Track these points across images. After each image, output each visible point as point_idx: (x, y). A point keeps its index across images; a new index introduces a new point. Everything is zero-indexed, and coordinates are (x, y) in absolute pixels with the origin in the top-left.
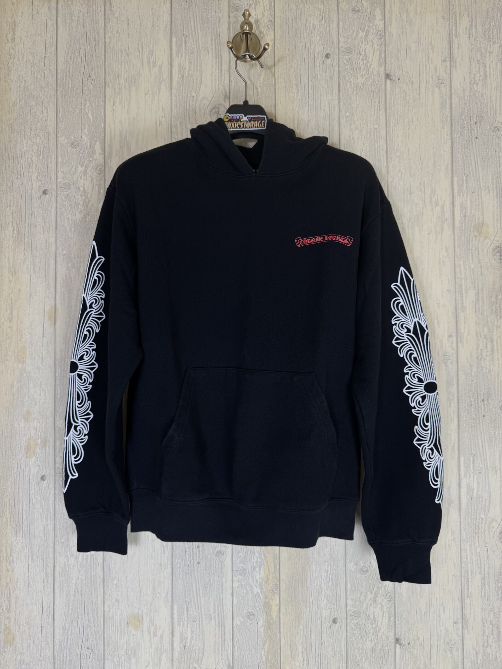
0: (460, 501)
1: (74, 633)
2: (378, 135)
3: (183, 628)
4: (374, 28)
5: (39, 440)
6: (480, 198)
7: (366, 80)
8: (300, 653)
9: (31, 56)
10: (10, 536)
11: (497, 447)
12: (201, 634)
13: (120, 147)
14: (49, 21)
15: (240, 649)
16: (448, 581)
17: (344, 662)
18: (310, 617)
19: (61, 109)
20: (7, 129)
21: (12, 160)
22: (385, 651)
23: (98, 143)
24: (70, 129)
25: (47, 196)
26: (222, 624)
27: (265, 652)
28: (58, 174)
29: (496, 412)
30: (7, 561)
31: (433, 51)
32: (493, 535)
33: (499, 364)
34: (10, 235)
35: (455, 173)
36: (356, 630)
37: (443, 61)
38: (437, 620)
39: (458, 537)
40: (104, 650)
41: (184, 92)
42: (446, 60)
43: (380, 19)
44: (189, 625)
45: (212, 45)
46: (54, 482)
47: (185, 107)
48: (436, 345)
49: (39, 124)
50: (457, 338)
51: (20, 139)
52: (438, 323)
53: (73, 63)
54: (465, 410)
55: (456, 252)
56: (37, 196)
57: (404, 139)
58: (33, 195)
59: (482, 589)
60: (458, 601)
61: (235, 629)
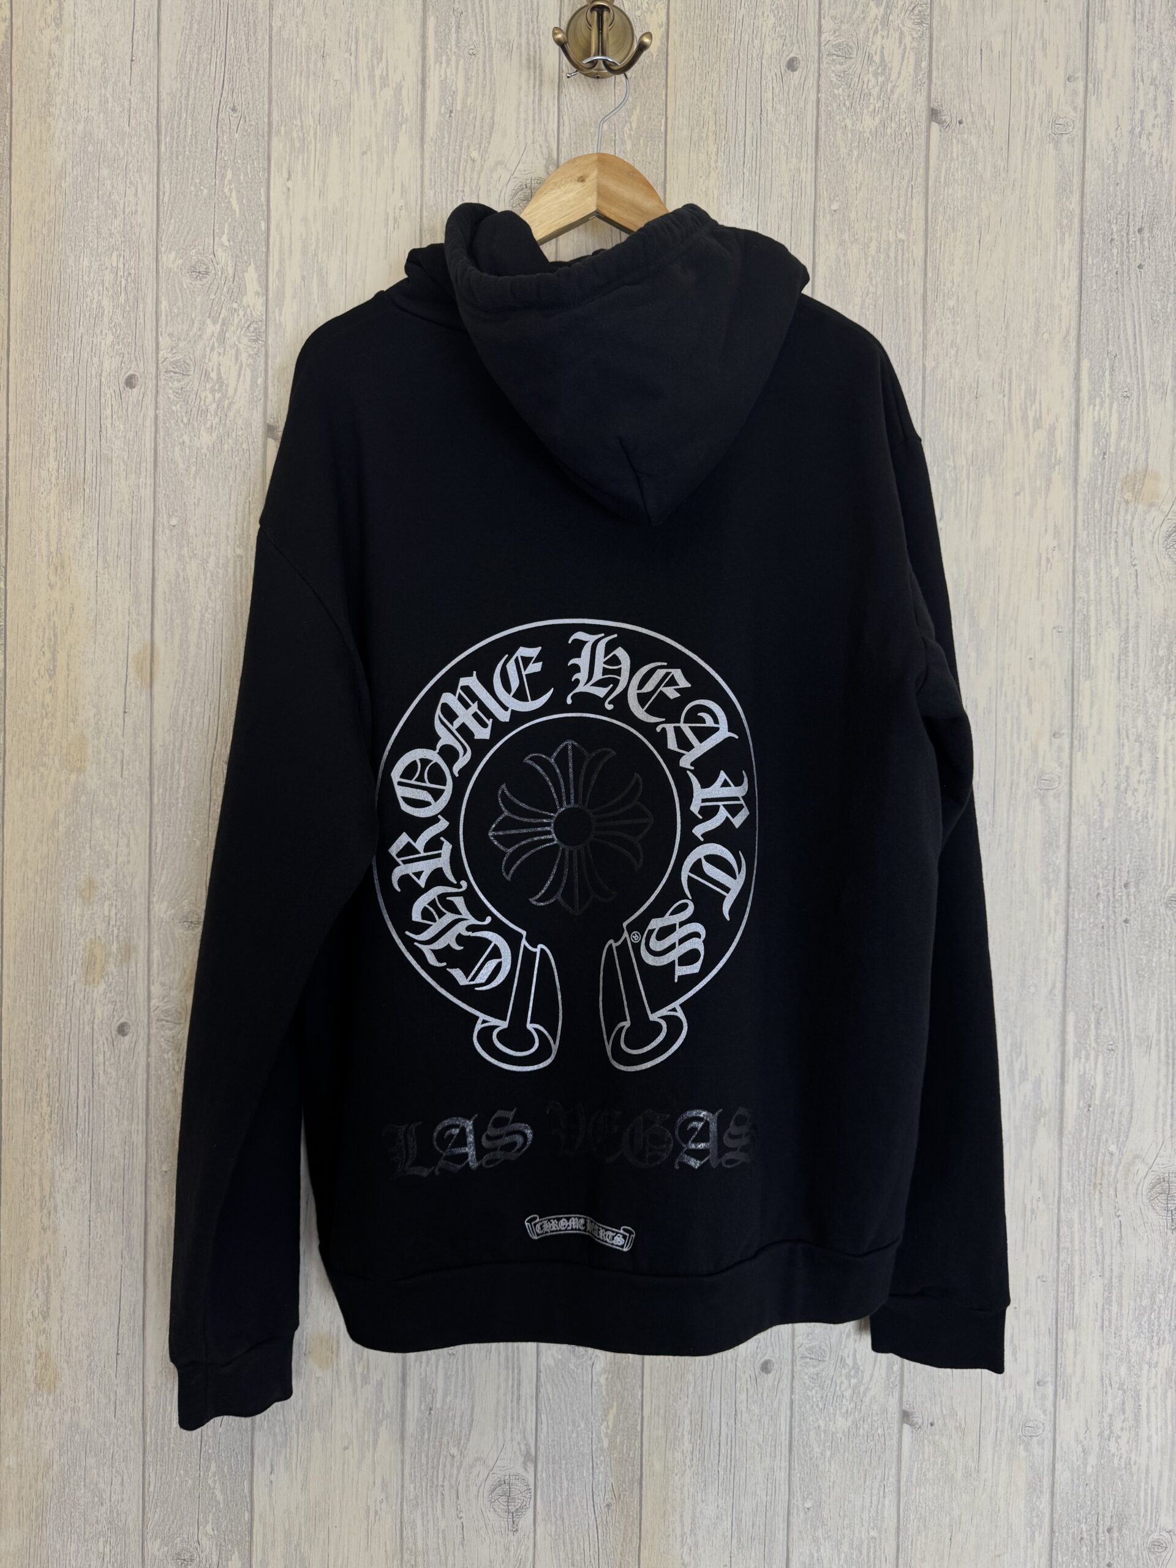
0: (1062, 1112)
2: (906, 255)
3: (428, 1370)
5: (114, 947)
6: (1141, 412)
7: (883, 123)
8: (686, 1433)
9: (101, 59)
10: (50, 1153)
11: (1153, 994)
12: (467, 1383)
13: (303, 278)
15: (552, 1419)
16: (1027, 1291)
17: (783, 1459)
19: (167, 186)
20: (45, 231)
21: (57, 305)
22: (877, 1438)
23: (252, 268)
24: (188, 233)
25: (135, 390)
26: (513, 1364)
27: (608, 1428)
28: (160, 339)
29: (1154, 912)
30: (42, 1209)
31: (1045, 55)
32: (1135, 1191)
33: (1167, 801)
34: (50, 480)
35: (1085, 350)
36: (813, 1388)
37: (1068, 79)
39: (1054, 1193)
41: (451, 148)
42: (1077, 75)
44: (441, 1362)
45: (520, 35)
46: (146, 1040)
47: (455, 184)
48: (1021, 754)
49: (116, 222)
50: (1072, 738)
51: (73, 258)
52: (1029, 704)
53: (196, 76)
54: (1084, 905)
55: (1079, 539)
56: (112, 390)
57: (966, 268)
58: (103, 387)
59: (1103, 1310)
60: (1047, 1336)
61: (542, 1375)
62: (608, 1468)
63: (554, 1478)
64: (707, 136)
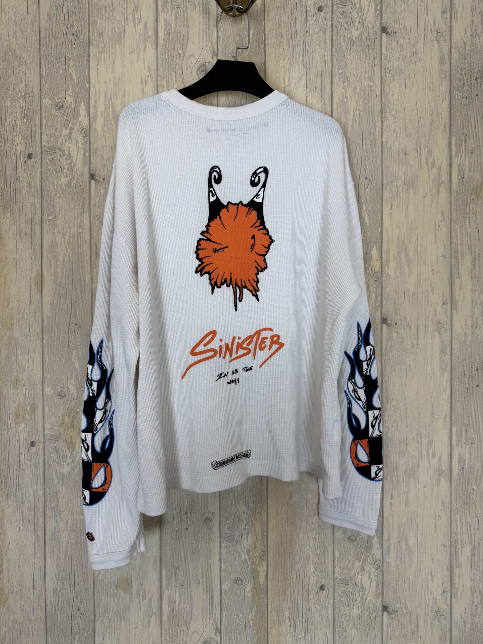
0: (451, 471)
1: (65, 595)
2: (373, 92)
3: (172, 592)
5: (28, 407)
6: (479, 159)
7: (361, 33)
8: (287, 618)
9: (13, 14)
12: (189, 598)
13: (105, 109)
15: (228, 613)
16: (437, 551)
17: (331, 628)
18: (298, 583)
19: (44, 69)
22: (372, 618)
23: (82, 105)
24: (54, 90)
25: (32, 160)
26: (209, 589)
27: (252, 616)
28: (43, 137)
31: (432, 2)
35: (453, 132)
36: (343, 597)
37: (443, 12)
38: (425, 589)
39: (448, 507)
40: (94, 612)
41: (170, 49)
42: (447, 10)
44: (177, 589)
46: (43, 448)
47: (172, 65)
48: (429, 312)
49: (22, 86)
50: (452, 305)
51: (3, 102)
52: (432, 290)
53: (56, 20)
54: (459, 379)
55: (453, 216)
56: (21, 160)
57: (400, 97)
58: (18, 159)
59: (471, 559)
60: (447, 571)
61: (223, 594)
62: (253, 635)
63: (229, 639)
64: (283, 41)
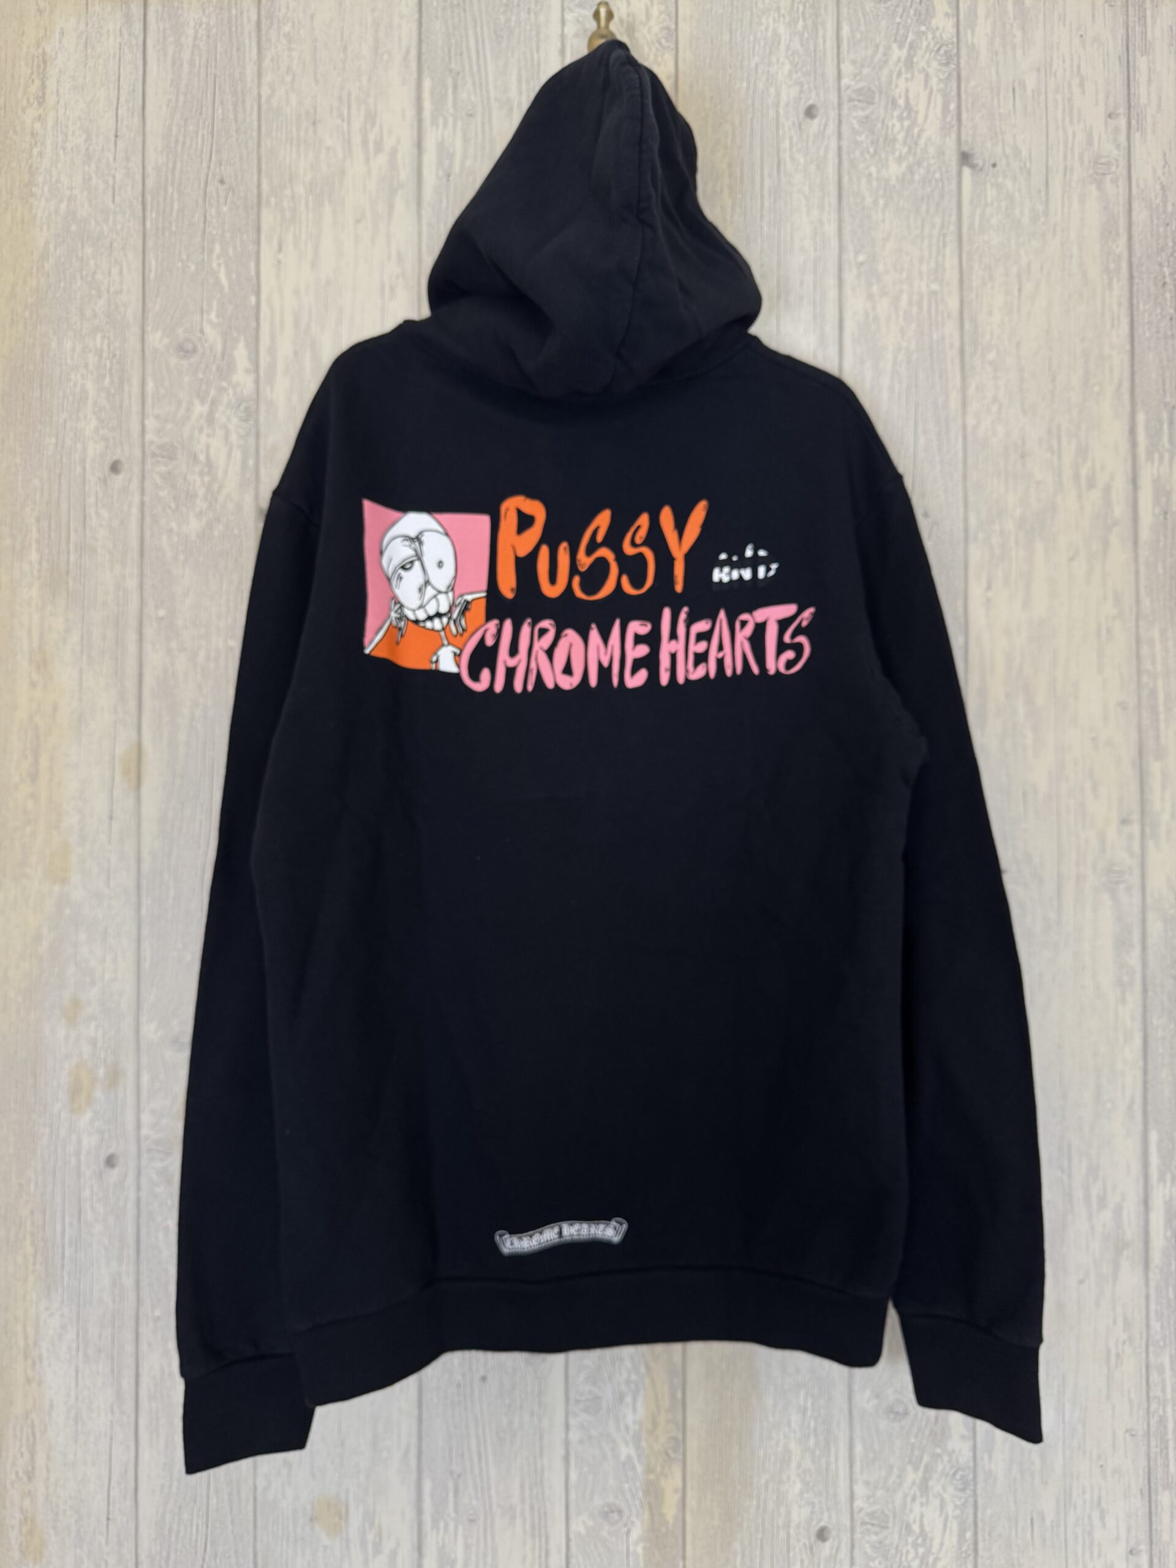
0: (1146, 1243)
1: (184, 1538)
2: (940, 308)
3: (446, 1537)
4: (930, 36)
5: (101, 1072)
7: (910, 170)
9: (84, 136)
10: (34, 1297)
12: (489, 1553)
13: (296, 353)
14: (126, 50)
16: (1114, 1446)
18: (760, 1522)
19: (153, 263)
20: (27, 314)
21: (39, 391)
23: (241, 345)
24: (175, 311)
25: (120, 476)
26: (540, 1531)
28: (147, 422)
31: (1083, 92)
34: (32, 573)
35: (1139, 402)
36: (876, 1558)
37: (1110, 116)
38: (1084, 1543)
39: (1141, 1334)
41: (450, 213)
42: (1119, 111)
43: (947, 15)
44: (460, 1530)
45: (520, 94)
46: (136, 1172)
48: (1087, 843)
49: (101, 302)
50: (1143, 825)
51: (56, 340)
52: (1095, 788)
53: (182, 149)
54: (1163, 1011)
55: (1142, 607)
56: (96, 477)
57: (1006, 319)
58: (87, 475)
60: (1139, 1496)
61: (573, 1545)
64: (721, 190)
